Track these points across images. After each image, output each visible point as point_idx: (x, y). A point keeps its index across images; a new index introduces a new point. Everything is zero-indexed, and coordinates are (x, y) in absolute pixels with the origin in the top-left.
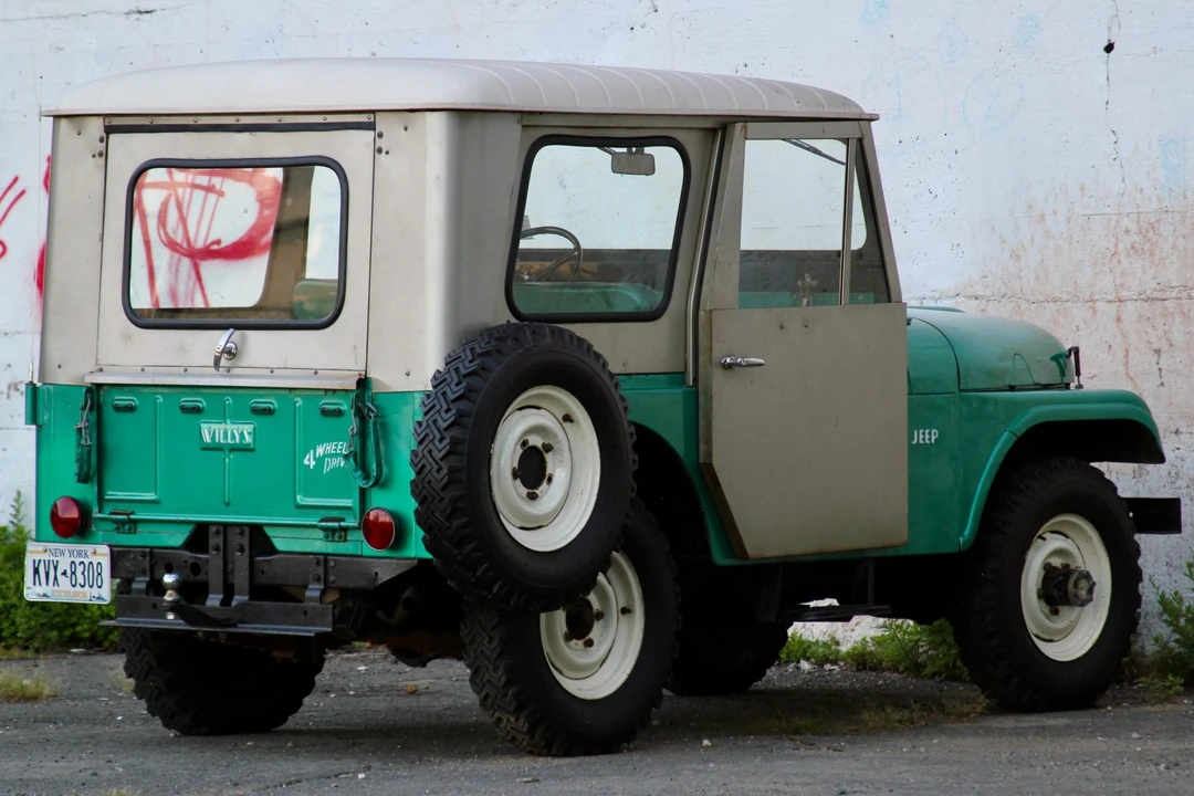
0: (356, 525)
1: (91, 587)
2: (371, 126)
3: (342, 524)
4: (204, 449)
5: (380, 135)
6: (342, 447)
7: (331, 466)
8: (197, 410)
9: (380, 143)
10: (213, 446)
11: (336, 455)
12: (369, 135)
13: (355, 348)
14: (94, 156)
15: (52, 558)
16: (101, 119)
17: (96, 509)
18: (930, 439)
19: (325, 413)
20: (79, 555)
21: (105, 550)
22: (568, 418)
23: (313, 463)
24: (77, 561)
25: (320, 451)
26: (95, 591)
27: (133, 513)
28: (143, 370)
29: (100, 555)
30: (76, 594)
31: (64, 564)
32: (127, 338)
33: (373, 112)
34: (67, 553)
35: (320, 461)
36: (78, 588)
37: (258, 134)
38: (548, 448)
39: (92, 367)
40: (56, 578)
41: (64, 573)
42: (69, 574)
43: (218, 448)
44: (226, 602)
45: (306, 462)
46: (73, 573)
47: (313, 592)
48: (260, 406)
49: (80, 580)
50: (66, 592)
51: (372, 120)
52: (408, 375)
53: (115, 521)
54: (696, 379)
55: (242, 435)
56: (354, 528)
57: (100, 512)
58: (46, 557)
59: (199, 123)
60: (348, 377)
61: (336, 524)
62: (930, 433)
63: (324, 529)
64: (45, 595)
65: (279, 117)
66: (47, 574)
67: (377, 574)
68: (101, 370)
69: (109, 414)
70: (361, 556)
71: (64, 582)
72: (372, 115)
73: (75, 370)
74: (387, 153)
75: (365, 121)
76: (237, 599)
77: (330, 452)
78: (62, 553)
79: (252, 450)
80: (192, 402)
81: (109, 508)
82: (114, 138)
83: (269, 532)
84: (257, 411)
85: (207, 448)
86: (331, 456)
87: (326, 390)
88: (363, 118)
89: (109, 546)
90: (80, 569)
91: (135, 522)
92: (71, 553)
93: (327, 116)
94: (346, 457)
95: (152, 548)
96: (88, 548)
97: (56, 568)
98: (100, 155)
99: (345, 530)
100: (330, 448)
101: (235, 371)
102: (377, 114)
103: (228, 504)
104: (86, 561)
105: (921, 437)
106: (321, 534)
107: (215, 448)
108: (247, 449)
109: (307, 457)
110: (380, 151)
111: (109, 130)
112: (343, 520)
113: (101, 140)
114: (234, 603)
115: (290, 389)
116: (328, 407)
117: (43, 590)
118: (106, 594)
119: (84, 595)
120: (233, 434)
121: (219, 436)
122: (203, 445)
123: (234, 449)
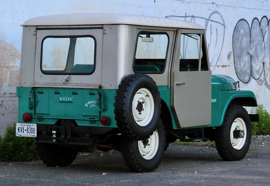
0: (98, 120)
2: (102, 28)
3: (95, 120)
4: (60, 102)
5: (104, 30)
6: (94, 102)
7: (92, 106)
8: (59, 93)
9: (104, 32)
10: (63, 101)
11: (93, 104)
12: (102, 30)
13: (98, 79)
14: (33, 35)
15: (22, 127)
16: (35, 27)
17: (33, 116)
18: (215, 101)
19: (90, 94)
21: (36, 125)
22: (147, 96)
23: (87, 106)
24: (29, 127)
25: (89, 103)
26: (33, 134)
27: (43, 117)
28: (45, 84)
29: (35, 126)
30: (28, 135)
31: (25, 128)
32: (41, 77)
33: (103, 25)
34: (26, 126)
35: (89, 105)
37: (74, 30)
38: (143, 102)
39: (33, 83)
40: (23, 131)
41: (25, 130)
42: (26, 130)
43: (64, 102)
44: (66, 137)
45: (86, 105)
47: (87, 135)
48: (75, 92)
49: (29, 132)
50: (26, 134)
51: (102, 27)
52: (111, 85)
53: (38, 119)
54: (170, 87)
55: (70, 99)
56: (98, 121)
57: (35, 116)
59: (59, 27)
60: (96, 86)
61: (93, 120)
62: (215, 100)
63: (90, 121)
64: (21, 135)
65: (79, 26)
66: (21, 130)
67: (103, 131)
68: (35, 84)
69: (37, 94)
70: (99, 127)
71: (25, 132)
72: (102, 26)
73: (28, 84)
74: (106, 34)
75: (101, 27)
76: (68, 137)
77: (91, 103)
78: (25, 126)
79: (72, 102)
80: (57, 91)
81: (37, 115)
82: (38, 31)
83: (76, 121)
84: (73, 94)
85: (61, 102)
86: (92, 104)
87: (91, 89)
88: (100, 26)
90: (29, 129)
91: (43, 118)
92: (27, 126)
93: (91, 26)
94: (96, 104)
95: (47, 125)
96: (31, 124)
97: (23, 129)
98: (35, 35)
99: (95, 121)
100: (92, 102)
101: (68, 84)
102: (104, 25)
103: (66, 115)
105: (213, 101)
106: (89, 122)
108: (71, 102)
109: (86, 104)
110: (104, 34)
111: (37, 29)
112: (95, 119)
113: (35, 31)
114: (67, 138)
115: (82, 89)
116: (91, 93)
117: (20, 134)
118: (35, 135)
119: (30, 135)
120: (67, 99)
121: (64, 99)
122: (60, 101)
123: (68, 102)
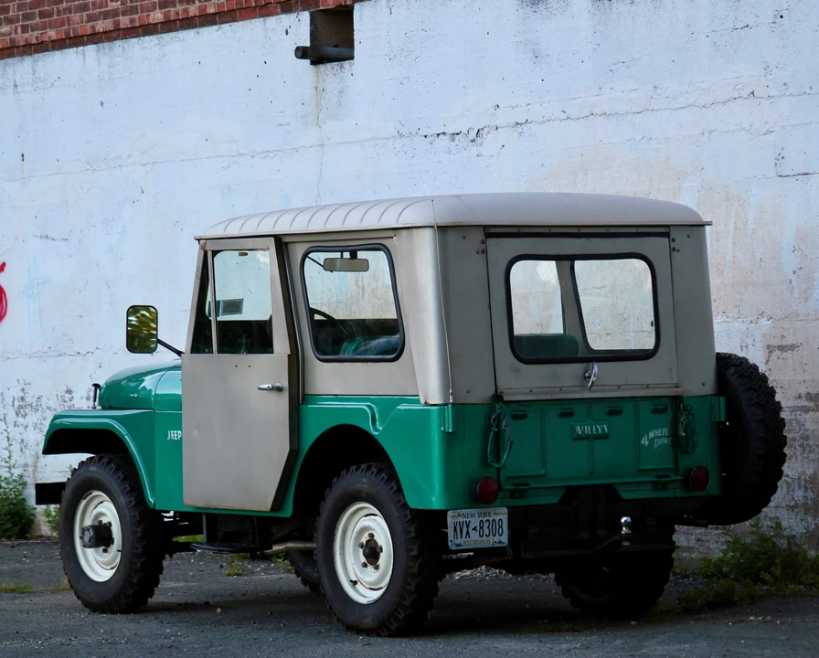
1: (494, 536)
2: (667, 235)
4: (577, 439)
5: (674, 240)
6: (665, 431)
7: (659, 444)
8: (571, 415)
9: (673, 245)
10: (583, 436)
11: (662, 437)
12: (665, 240)
13: (670, 370)
14: (478, 253)
15: (465, 520)
16: (482, 229)
19: (656, 411)
20: (485, 515)
21: (505, 510)
23: (647, 443)
24: (484, 519)
25: (651, 435)
26: (497, 538)
27: (529, 484)
28: (531, 391)
29: (501, 515)
30: (484, 541)
31: (475, 522)
32: (517, 371)
33: (668, 226)
34: (477, 515)
35: (651, 441)
36: (485, 538)
37: (592, 239)
40: (468, 533)
41: (475, 529)
42: (478, 529)
45: (643, 443)
46: (481, 528)
48: (614, 407)
49: (486, 532)
50: (475, 542)
51: (668, 231)
52: (703, 385)
55: (603, 428)
58: (460, 519)
59: (553, 231)
60: (669, 388)
64: (459, 545)
65: (608, 228)
66: (461, 531)
71: (475, 535)
72: (668, 228)
73: (479, 394)
74: (678, 251)
75: (662, 231)
77: (657, 436)
78: (473, 515)
79: (608, 437)
80: (567, 409)
82: (491, 242)
83: (618, 488)
84: (611, 413)
85: (579, 438)
86: (659, 437)
87: (654, 397)
88: (662, 230)
89: (508, 507)
90: (486, 525)
92: (480, 515)
93: (639, 228)
95: (538, 506)
96: (492, 510)
97: (468, 526)
98: (483, 252)
99: (667, 483)
100: (658, 432)
101: (595, 388)
102: (671, 228)
103: (591, 473)
104: (491, 519)
106: (650, 486)
107: (585, 438)
108: (605, 437)
109: (644, 439)
110: (674, 250)
111: (488, 236)
112: (669, 476)
113: (482, 242)
115: (631, 397)
116: (659, 407)
117: (458, 541)
118: (505, 539)
119: (488, 541)
120: (596, 428)
121: (587, 430)
122: (575, 436)
123: (597, 437)
